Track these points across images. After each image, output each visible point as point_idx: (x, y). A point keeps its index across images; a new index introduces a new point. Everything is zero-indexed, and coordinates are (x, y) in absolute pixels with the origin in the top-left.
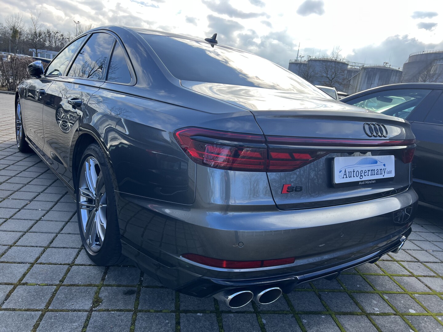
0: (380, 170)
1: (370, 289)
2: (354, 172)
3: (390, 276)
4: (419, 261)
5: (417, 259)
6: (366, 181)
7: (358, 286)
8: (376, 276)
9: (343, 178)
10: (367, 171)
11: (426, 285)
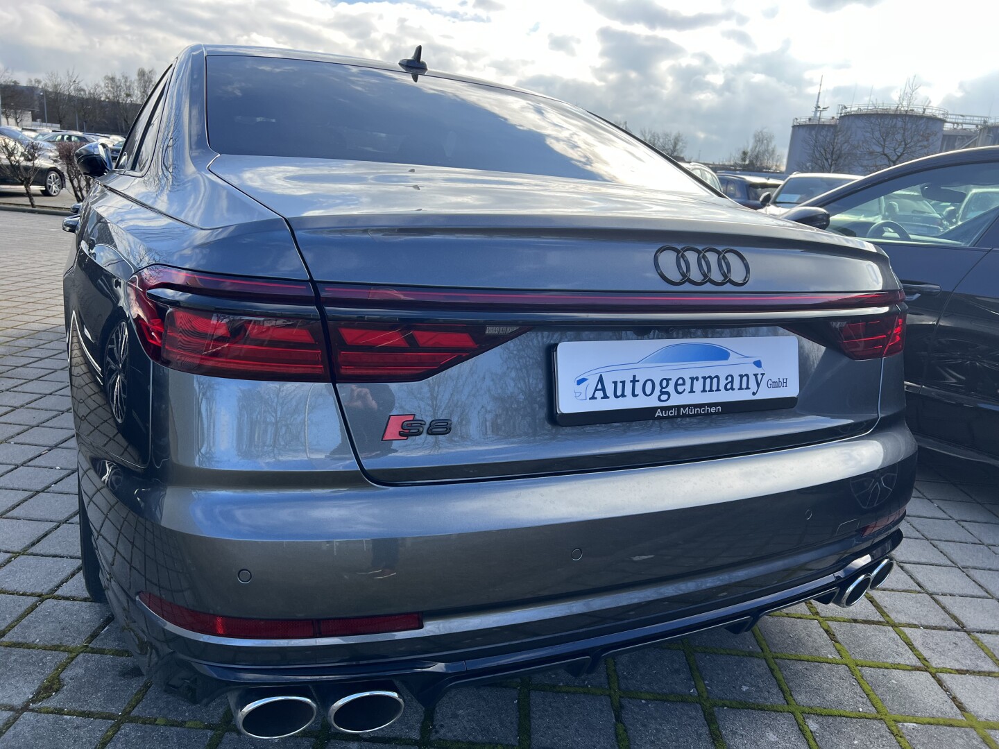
0: (741, 376)
1: (776, 699)
2: (634, 381)
3: (852, 665)
4: (962, 627)
5: (959, 622)
6: (684, 407)
7: (745, 688)
8: (812, 664)
9: (593, 398)
10: (688, 382)
11: (954, 699)
